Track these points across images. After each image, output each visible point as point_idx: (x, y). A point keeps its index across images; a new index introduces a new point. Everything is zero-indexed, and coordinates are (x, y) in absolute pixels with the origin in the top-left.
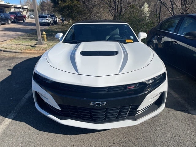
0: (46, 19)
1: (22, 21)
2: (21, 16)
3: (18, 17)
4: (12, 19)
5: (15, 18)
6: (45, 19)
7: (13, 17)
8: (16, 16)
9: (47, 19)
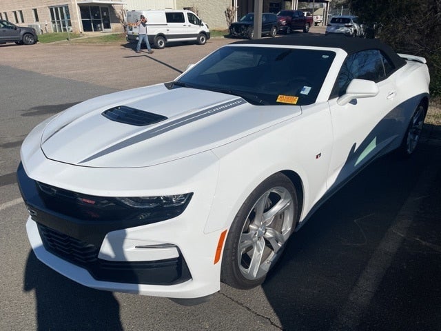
0: (346, 26)
1: (302, 31)
2: (302, 20)
3: (296, 21)
4: (282, 25)
5: (288, 23)
6: (343, 25)
7: (284, 22)
8: (290, 18)
9: (349, 26)
